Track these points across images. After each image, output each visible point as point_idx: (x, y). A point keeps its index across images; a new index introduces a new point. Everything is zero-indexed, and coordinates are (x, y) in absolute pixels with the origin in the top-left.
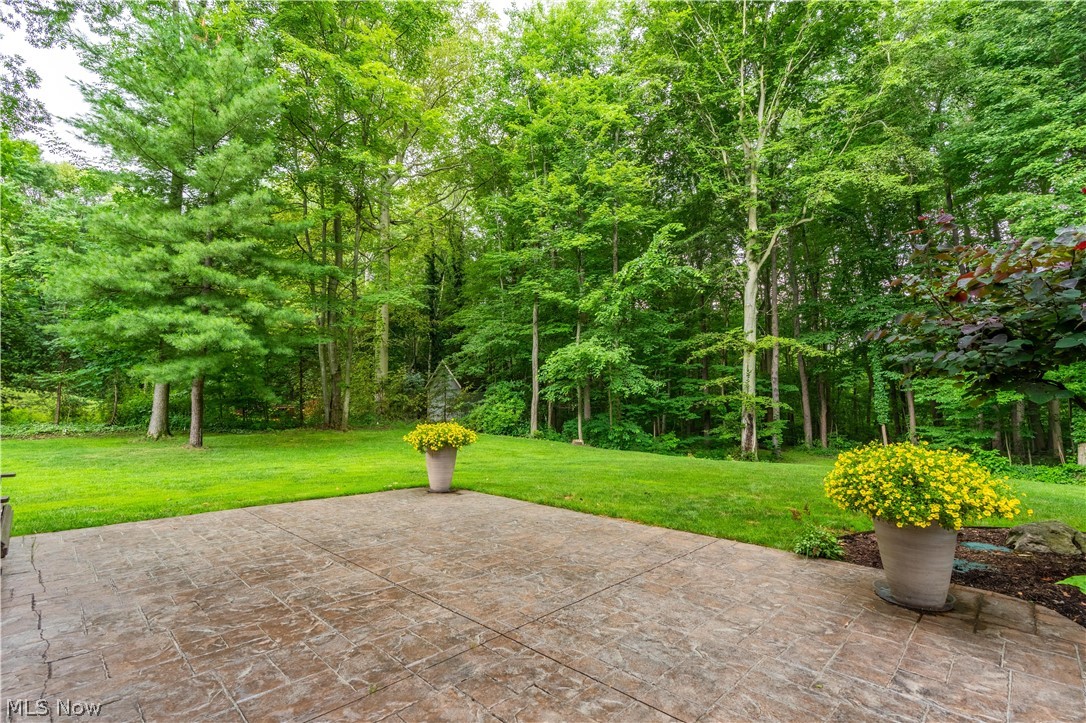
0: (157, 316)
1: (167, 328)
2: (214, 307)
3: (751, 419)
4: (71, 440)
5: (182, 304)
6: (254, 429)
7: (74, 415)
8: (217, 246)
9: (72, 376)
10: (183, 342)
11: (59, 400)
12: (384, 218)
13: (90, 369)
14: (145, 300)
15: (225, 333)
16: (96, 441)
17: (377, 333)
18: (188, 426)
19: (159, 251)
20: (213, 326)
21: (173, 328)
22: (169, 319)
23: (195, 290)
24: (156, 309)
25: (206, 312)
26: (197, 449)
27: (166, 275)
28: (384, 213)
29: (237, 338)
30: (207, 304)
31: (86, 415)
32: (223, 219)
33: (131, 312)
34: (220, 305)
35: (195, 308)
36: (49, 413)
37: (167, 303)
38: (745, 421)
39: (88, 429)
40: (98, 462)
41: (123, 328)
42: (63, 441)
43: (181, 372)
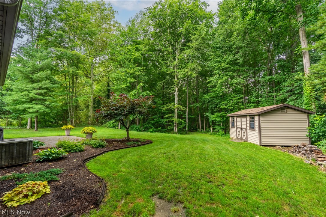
0: (26, 105)
1: (28, 108)
2: (38, 103)
3: (176, 124)
4: (10, 130)
5: (32, 102)
6: (53, 127)
7: (11, 124)
8: (38, 91)
9: (10, 116)
10: (31, 111)
11: (7, 121)
12: (92, 74)
13: (14, 114)
14: (24, 102)
15: (40, 109)
16: (16, 130)
17: (90, 103)
18: (35, 126)
19: (26, 93)
20: (37, 107)
21: (29, 108)
22: (28, 106)
23: (35, 100)
24: (26, 104)
25: (36, 104)
26: (36, 131)
27: (28, 97)
28: (92, 73)
29: (43, 109)
30: (37, 102)
31: (14, 124)
32: (40, 85)
33: (21, 105)
34: (40, 103)
35: (34, 103)
36: (5, 124)
37: (28, 103)
38: (175, 125)
39: (14, 127)
40: (15, 133)
41: (19, 108)
42: (8, 130)
43: (31, 116)
